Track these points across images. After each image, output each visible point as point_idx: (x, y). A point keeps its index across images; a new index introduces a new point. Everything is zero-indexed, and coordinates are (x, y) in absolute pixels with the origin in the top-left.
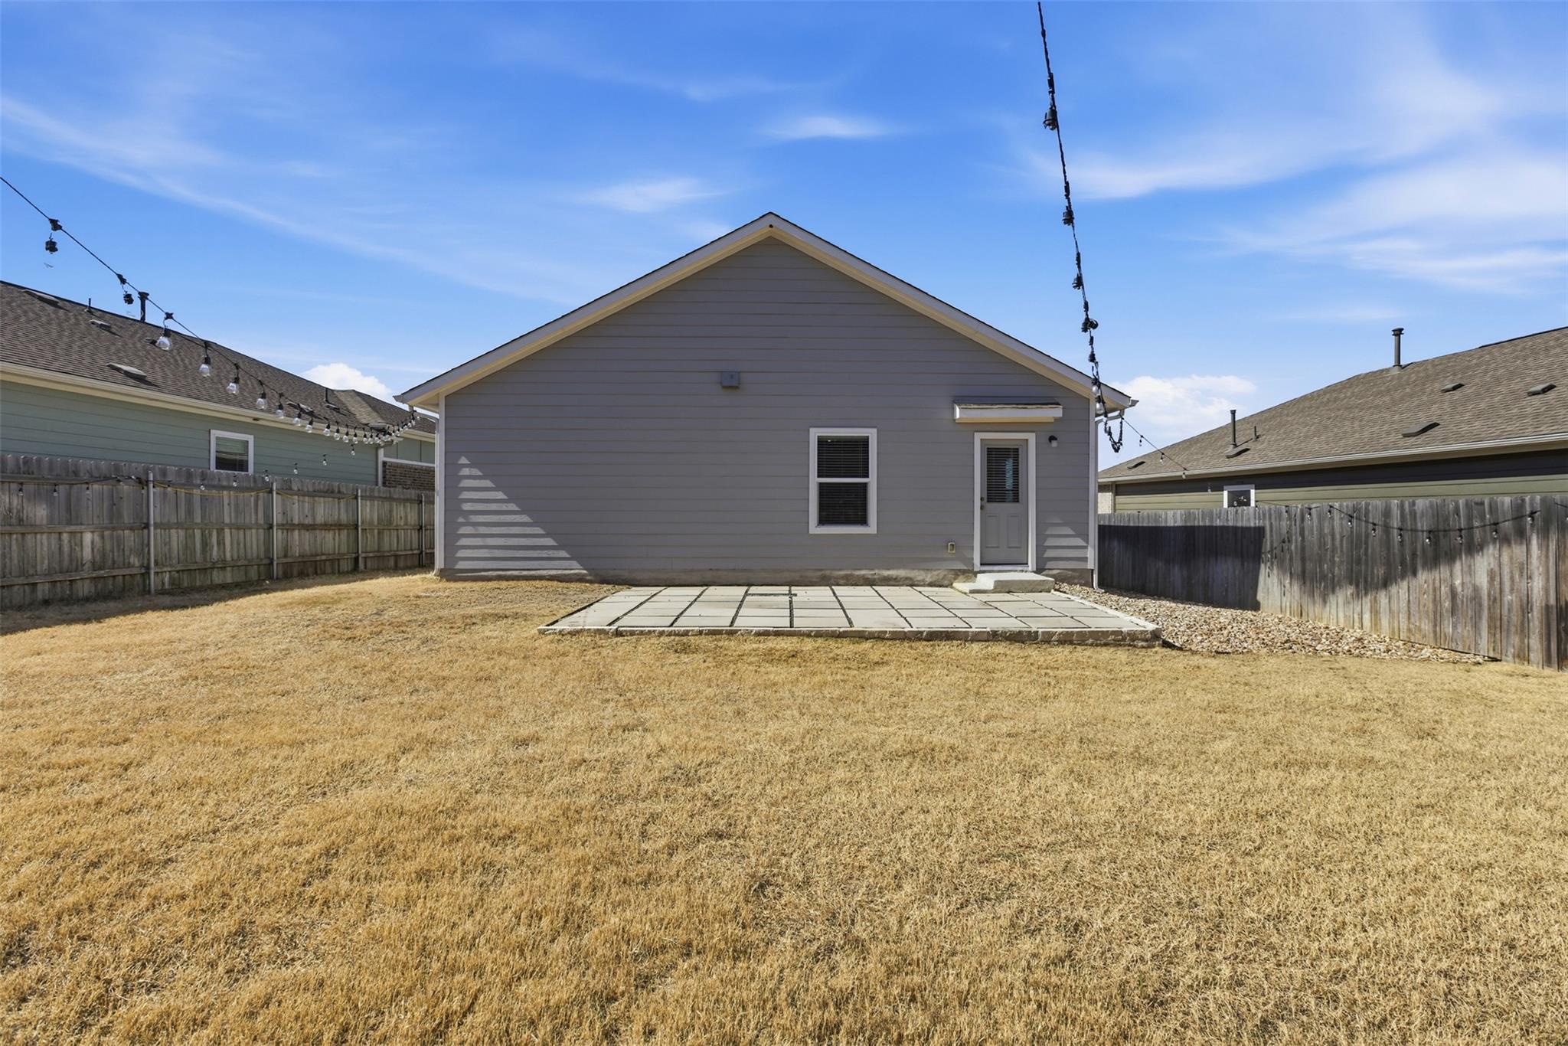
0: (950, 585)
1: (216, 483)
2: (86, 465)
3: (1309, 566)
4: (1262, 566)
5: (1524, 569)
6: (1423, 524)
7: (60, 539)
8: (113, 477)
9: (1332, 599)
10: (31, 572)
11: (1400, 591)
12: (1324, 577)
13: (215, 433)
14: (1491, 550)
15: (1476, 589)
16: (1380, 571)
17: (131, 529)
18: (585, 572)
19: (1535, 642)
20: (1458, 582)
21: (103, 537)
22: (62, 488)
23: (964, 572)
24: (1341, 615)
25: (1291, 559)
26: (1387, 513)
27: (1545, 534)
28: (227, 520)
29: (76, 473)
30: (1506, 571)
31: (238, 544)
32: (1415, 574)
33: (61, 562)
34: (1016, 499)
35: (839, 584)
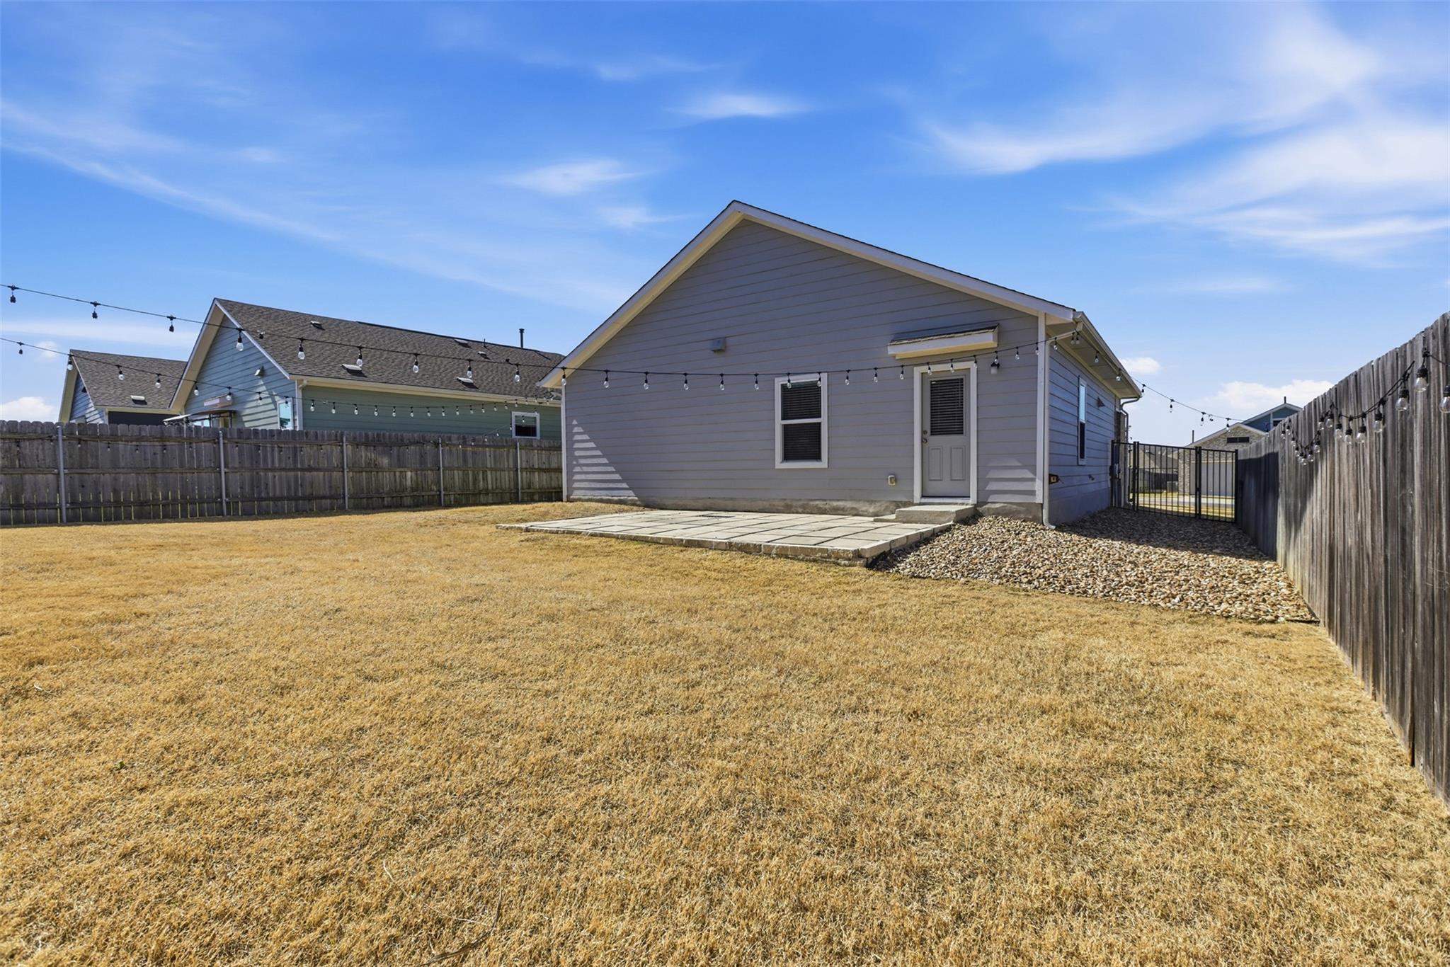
1: (481, 443)
2: (407, 436)
3: (1287, 500)
4: (1278, 502)
7: (395, 475)
8: (420, 442)
9: (1291, 543)
10: (381, 491)
12: (1289, 515)
13: (514, 414)
17: (432, 470)
18: (637, 498)
21: (416, 474)
22: (395, 449)
23: (905, 504)
25: (1283, 493)
28: (489, 466)
29: (402, 440)
31: (496, 479)
33: (396, 487)
34: (960, 432)
35: (797, 513)
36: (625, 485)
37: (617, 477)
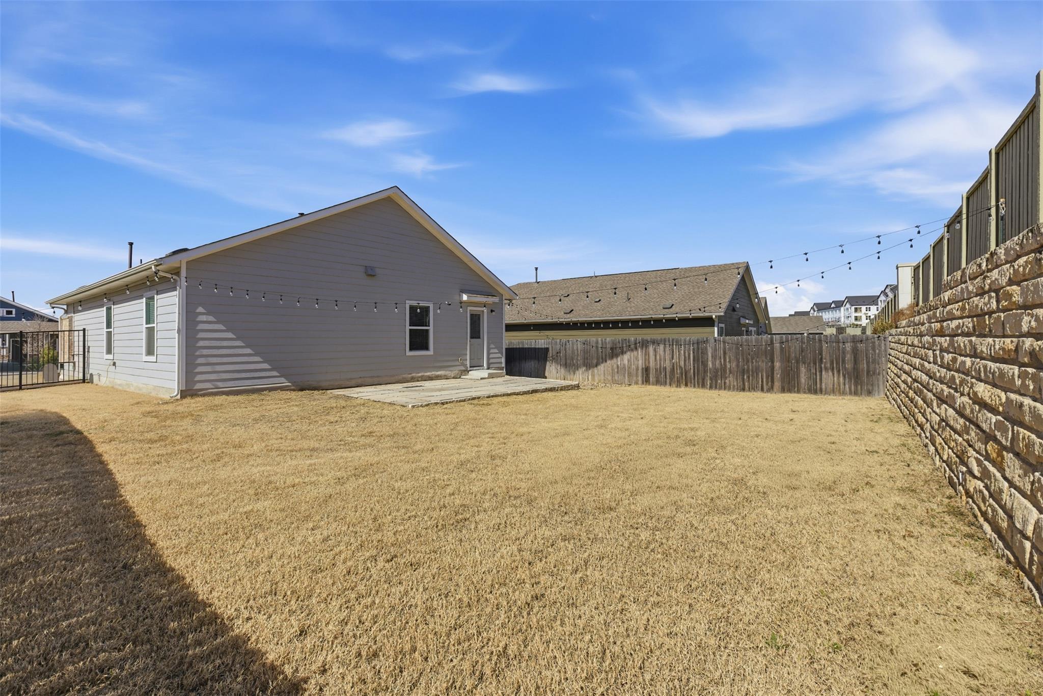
0: (460, 378)
3: (568, 361)
4: (548, 363)
5: (637, 359)
6: (608, 346)
9: (577, 372)
11: (601, 367)
12: (574, 365)
14: (628, 353)
15: (624, 365)
16: (595, 361)
18: (290, 384)
19: (640, 378)
20: (619, 363)
23: (464, 371)
24: (581, 378)
25: (561, 359)
26: (597, 342)
27: (642, 348)
30: (632, 358)
32: (606, 361)
34: (479, 337)
35: (418, 381)
36: (275, 373)
37: (265, 366)
